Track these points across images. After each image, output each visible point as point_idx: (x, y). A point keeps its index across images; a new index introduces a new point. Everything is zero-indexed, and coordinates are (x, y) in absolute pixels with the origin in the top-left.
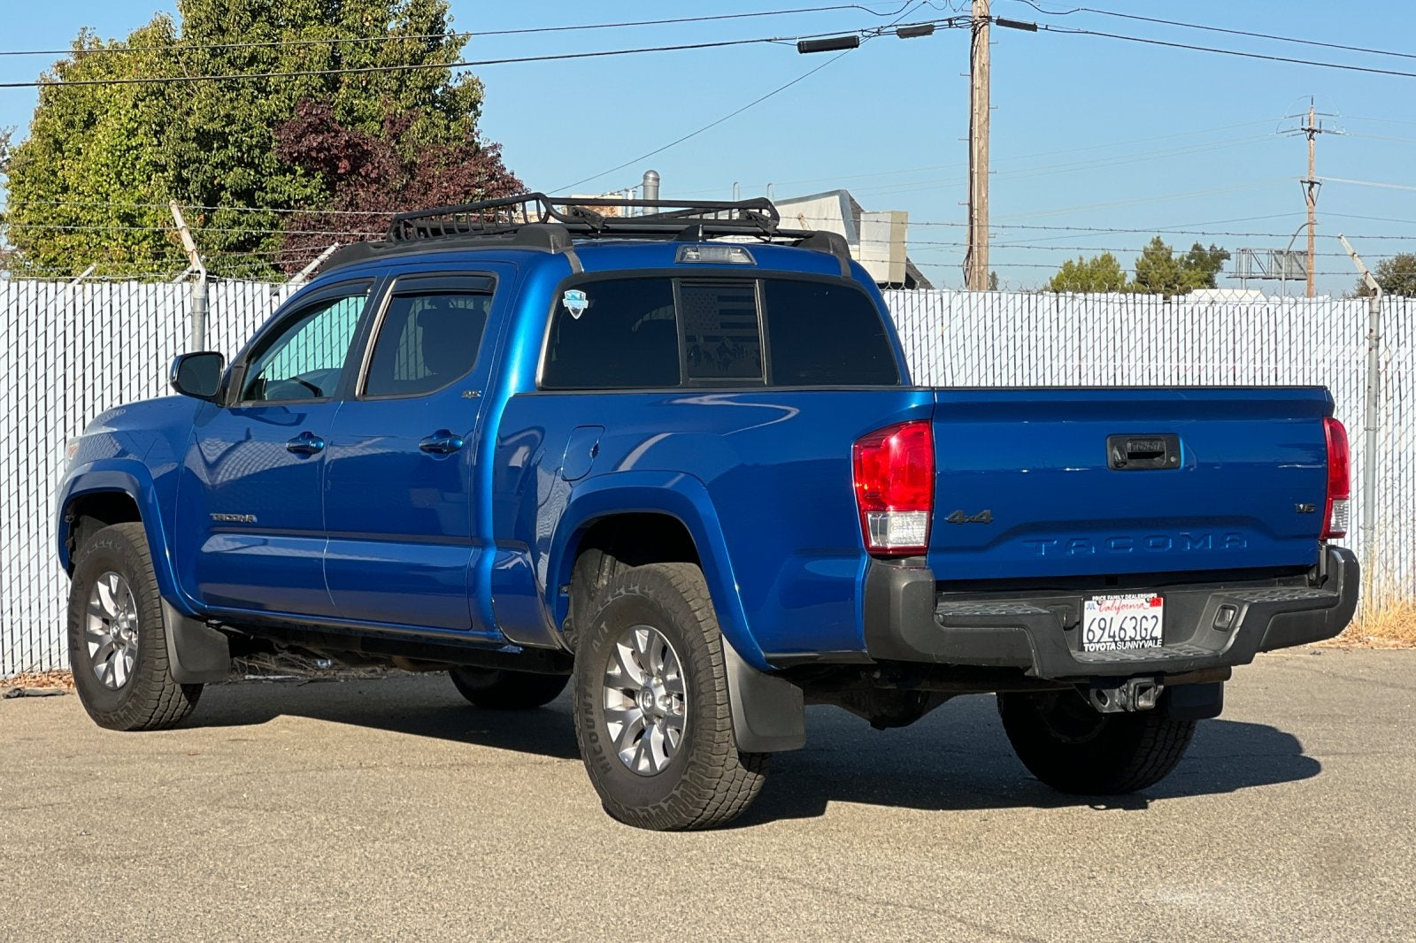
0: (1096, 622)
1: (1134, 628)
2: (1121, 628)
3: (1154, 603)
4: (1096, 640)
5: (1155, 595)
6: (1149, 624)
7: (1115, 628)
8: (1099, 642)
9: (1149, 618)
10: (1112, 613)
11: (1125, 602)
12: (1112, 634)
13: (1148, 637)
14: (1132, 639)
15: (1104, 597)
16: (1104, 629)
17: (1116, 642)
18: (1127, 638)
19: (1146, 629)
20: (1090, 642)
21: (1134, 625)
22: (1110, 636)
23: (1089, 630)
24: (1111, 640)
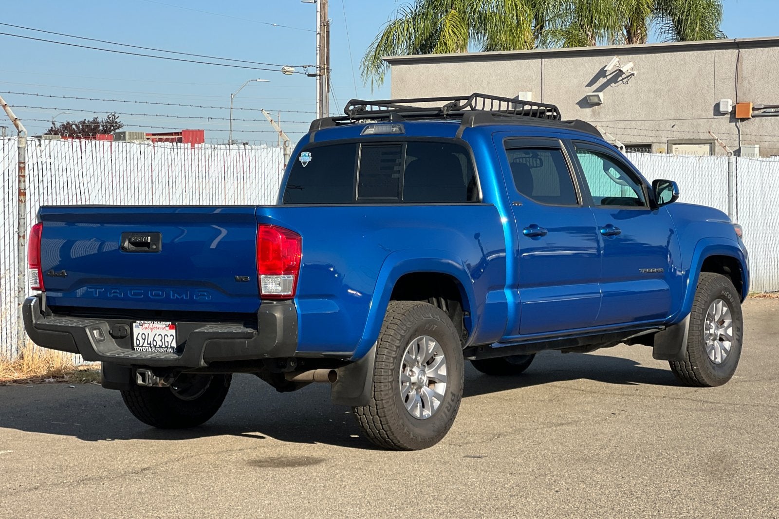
0: (140, 335)
1: (161, 340)
2: (154, 340)
3: (171, 328)
4: (141, 345)
5: (170, 323)
6: (169, 339)
7: (151, 339)
8: (142, 346)
9: (169, 336)
10: (149, 331)
11: (155, 325)
12: (149, 343)
13: (169, 347)
14: (161, 347)
15: (143, 322)
16: (144, 339)
17: (151, 347)
18: (158, 346)
19: (168, 342)
20: (138, 346)
21: (161, 339)
22: (148, 344)
23: (137, 339)
24: (149, 346)
